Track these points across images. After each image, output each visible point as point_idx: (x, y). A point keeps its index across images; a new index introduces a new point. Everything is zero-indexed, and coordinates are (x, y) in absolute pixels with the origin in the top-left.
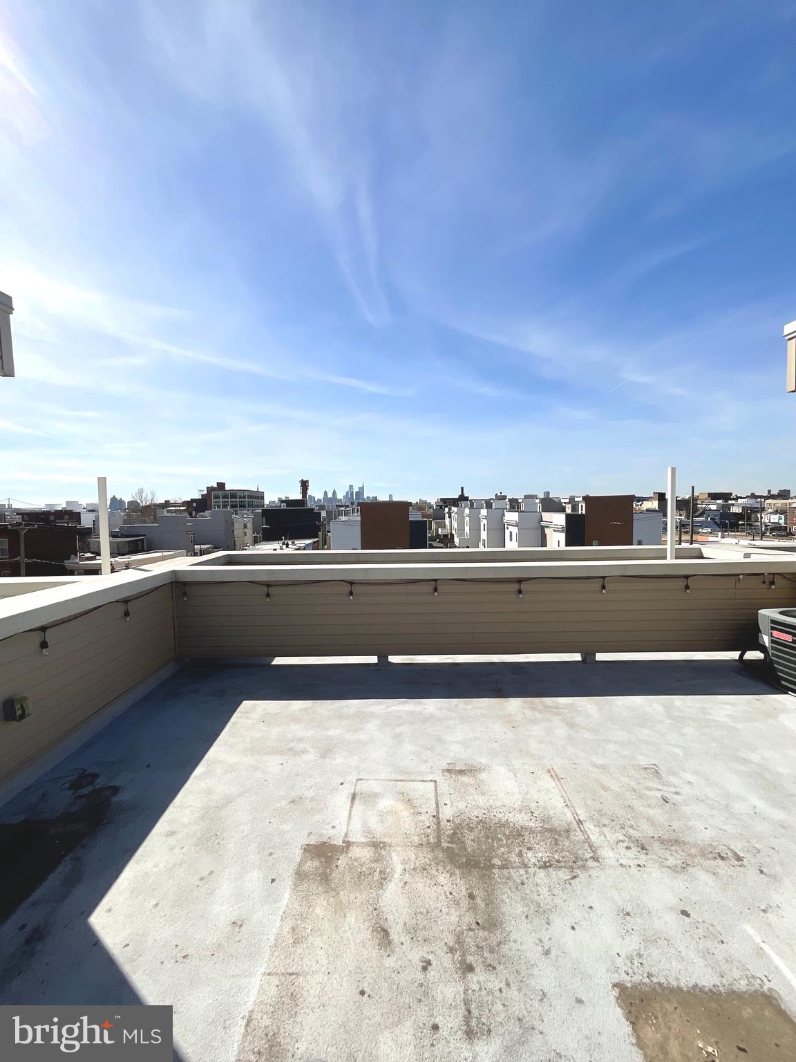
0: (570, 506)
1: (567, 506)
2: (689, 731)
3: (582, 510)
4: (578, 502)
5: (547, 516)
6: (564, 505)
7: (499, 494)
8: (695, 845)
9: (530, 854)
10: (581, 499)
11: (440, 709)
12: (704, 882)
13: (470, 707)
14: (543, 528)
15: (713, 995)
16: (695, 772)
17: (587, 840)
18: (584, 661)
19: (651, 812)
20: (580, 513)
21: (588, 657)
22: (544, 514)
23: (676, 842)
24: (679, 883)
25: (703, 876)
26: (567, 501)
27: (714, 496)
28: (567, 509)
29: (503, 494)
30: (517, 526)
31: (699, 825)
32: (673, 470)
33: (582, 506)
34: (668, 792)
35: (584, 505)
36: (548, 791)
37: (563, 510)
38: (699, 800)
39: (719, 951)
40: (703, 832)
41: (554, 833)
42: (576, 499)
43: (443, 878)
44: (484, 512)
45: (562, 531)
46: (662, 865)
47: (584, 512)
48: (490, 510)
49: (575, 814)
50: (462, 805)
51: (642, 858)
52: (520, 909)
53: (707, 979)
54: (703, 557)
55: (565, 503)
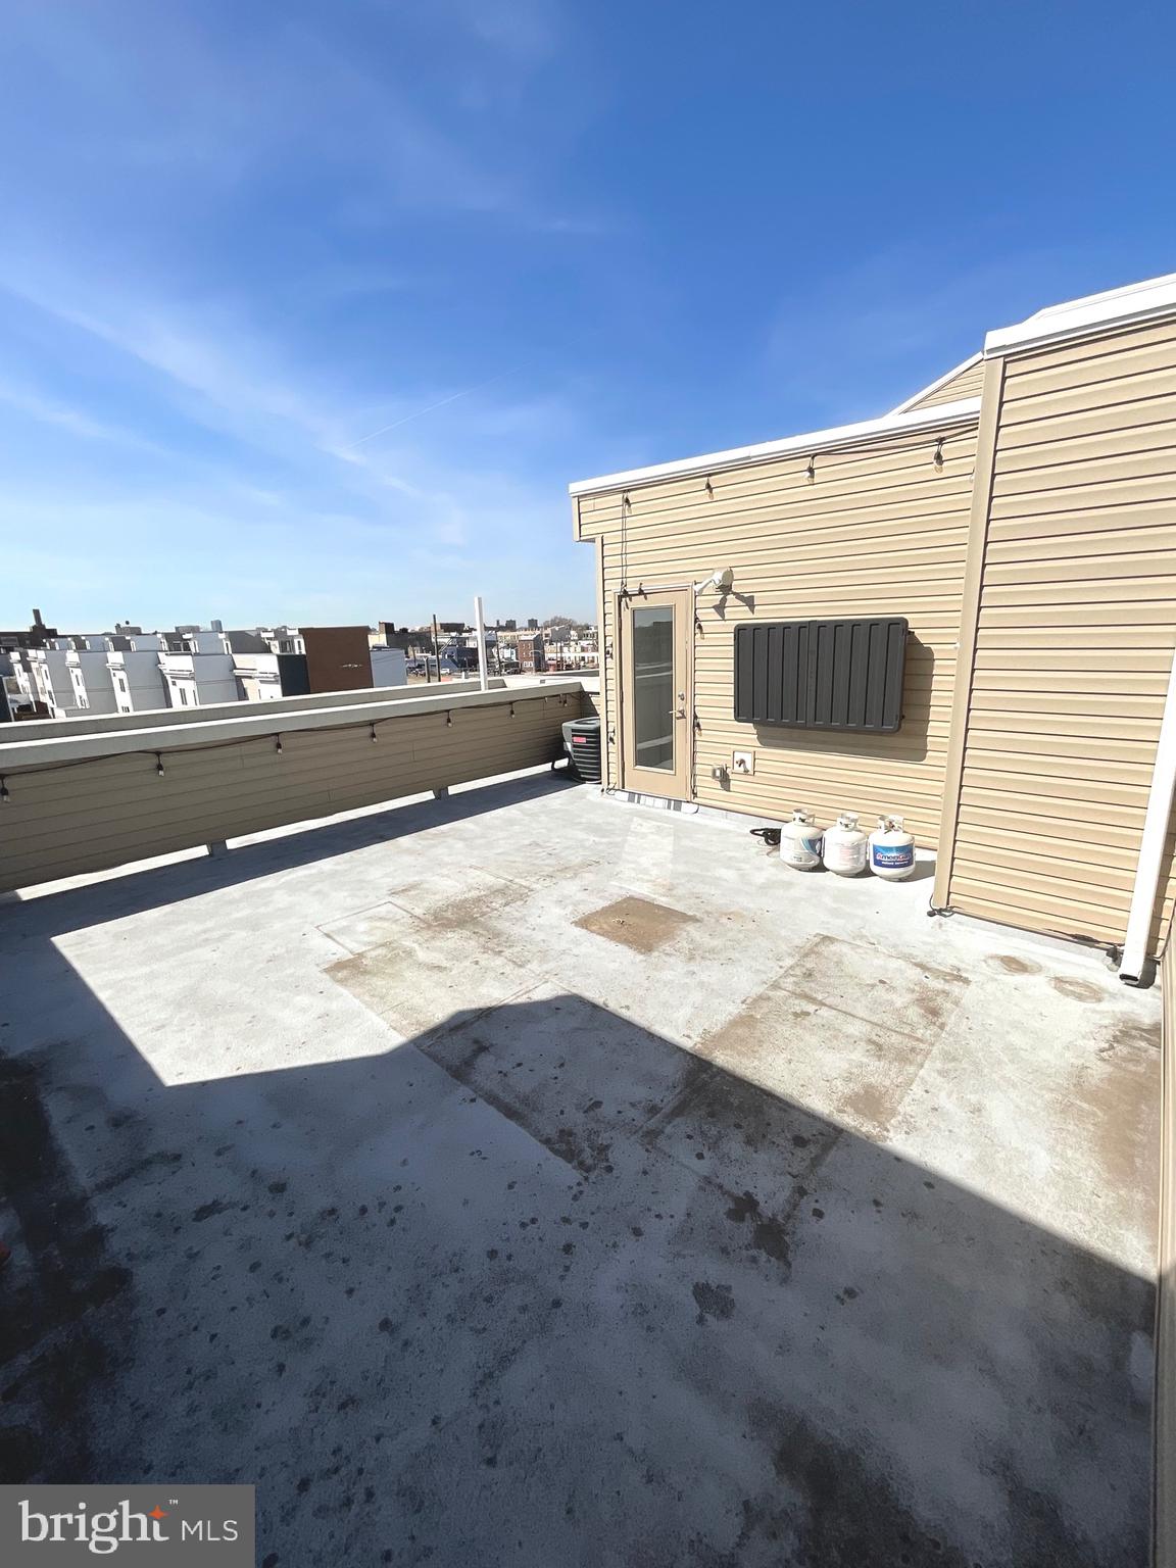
0: (276, 643)
1: (272, 643)
2: (543, 818)
3: (300, 648)
4: (293, 637)
5: (242, 660)
6: (267, 642)
7: (123, 625)
8: (575, 866)
9: (494, 904)
10: (296, 632)
11: (338, 864)
12: (588, 877)
13: (365, 854)
14: (239, 679)
15: (611, 907)
16: (559, 837)
17: (521, 886)
18: (438, 797)
19: (547, 862)
20: (297, 653)
21: (441, 793)
22: (236, 657)
23: (566, 868)
24: (577, 881)
25: (587, 875)
26: (272, 635)
27: (447, 628)
28: (272, 648)
29: (131, 625)
30: (193, 678)
31: (573, 858)
32: (479, 599)
33: (299, 642)
34: (549, 850)
35: (302, 641)
36: (478, 876)
37: (267, 650)
38: (567, 848)
39: (607, 894)
40: (576, 860)
41: (501, 891)
42: (289, 633)
43: (449, 935)
44: (115, 657)
45: (276, 682)
46: (566, 879)
47: (304, 652)
48: (128, 654)
49: (505, 879)
50: (426, 904)
51: (554, 880)
52: (508, 924)
53: (606, 904)
54: (505, 687)
55: (268, 639)
